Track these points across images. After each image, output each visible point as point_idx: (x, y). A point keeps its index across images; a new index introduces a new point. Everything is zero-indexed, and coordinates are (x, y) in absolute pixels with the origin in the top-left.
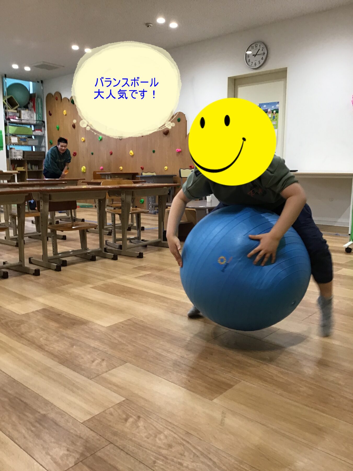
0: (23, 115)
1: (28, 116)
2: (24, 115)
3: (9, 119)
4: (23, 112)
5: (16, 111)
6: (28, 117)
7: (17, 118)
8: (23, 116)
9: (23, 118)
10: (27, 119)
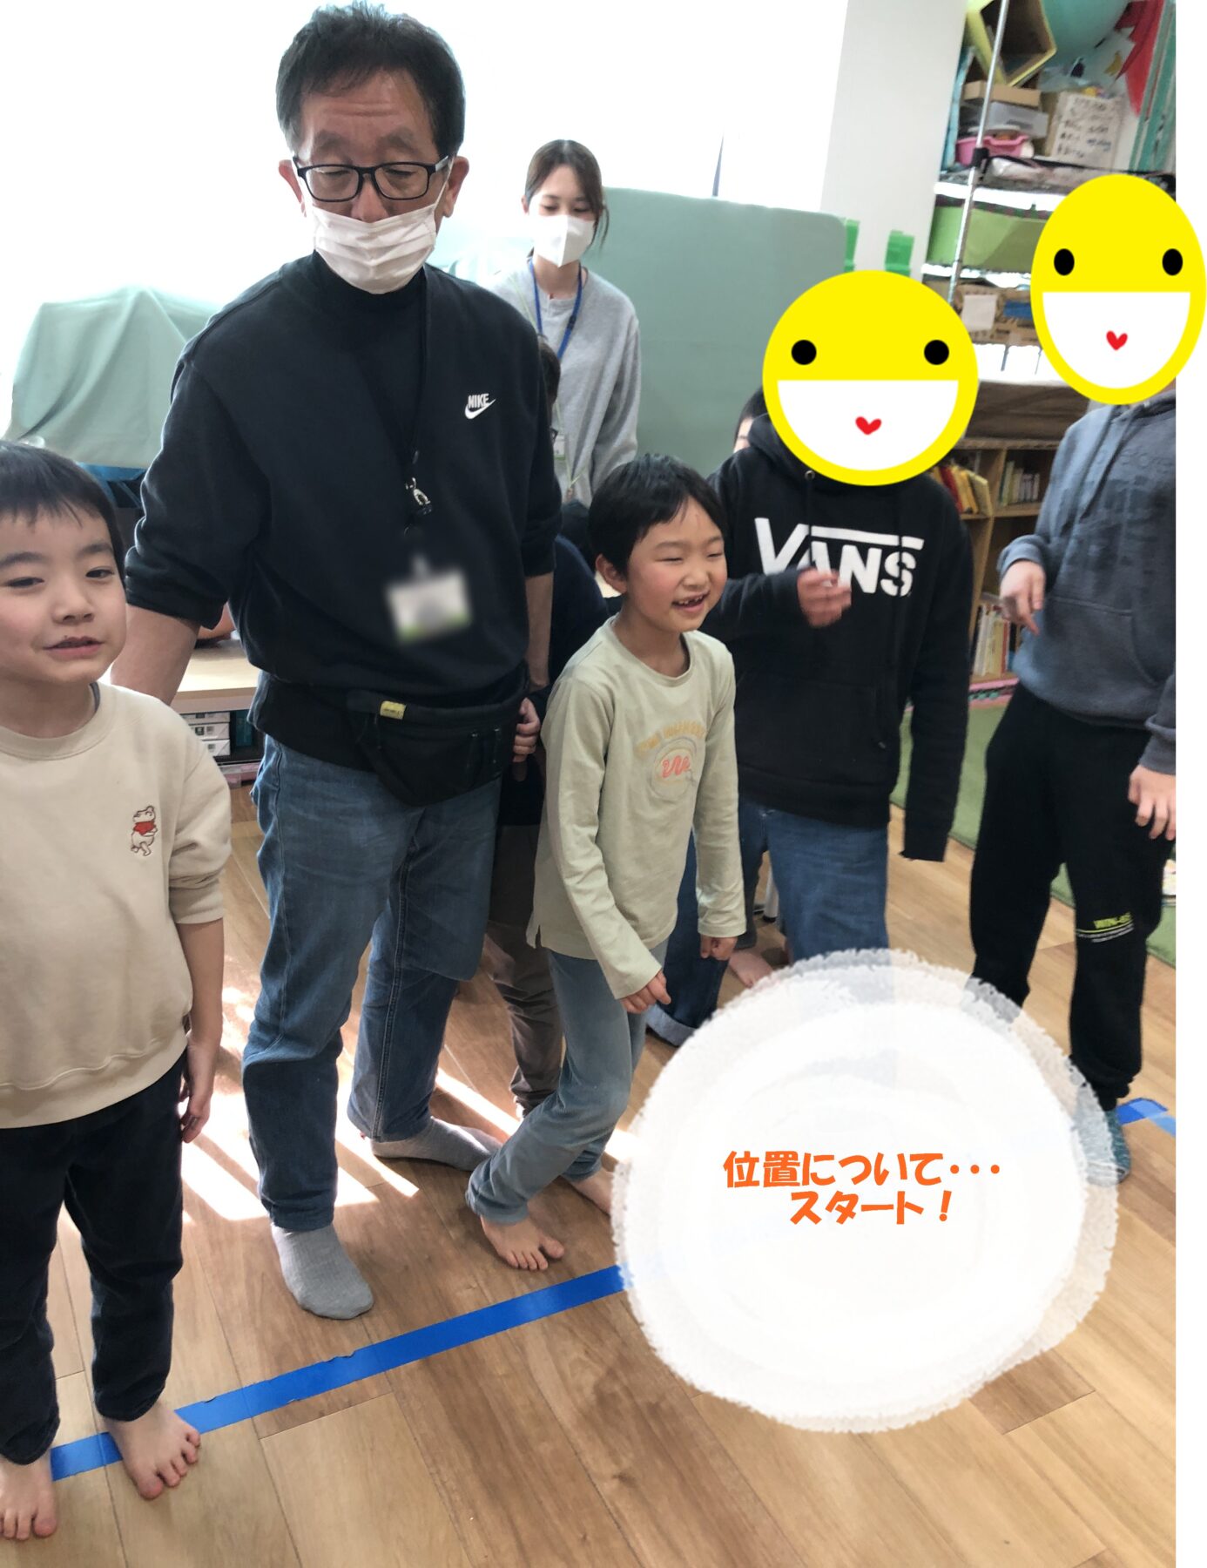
0: (1061, 128)
1: (1093, 136)
2: (1069, 131)
3: (983, 157)
4: (1069, 103)
5: (1032, 97)
6: (1091, 141)
7: (1027, 152)
8: (1058, 141)
9: (1060, 149)
10: (1082, 156)
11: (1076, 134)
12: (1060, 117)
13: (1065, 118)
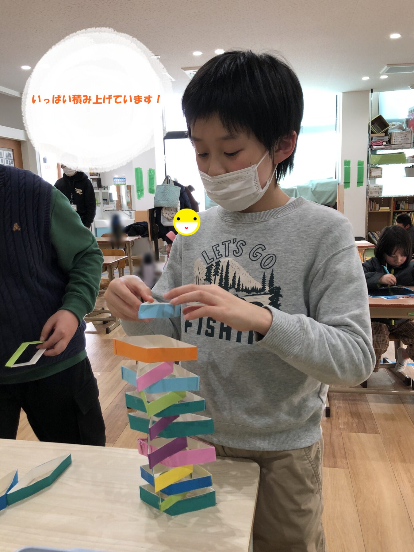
0: (394, 138)
2: (396, 138)
3: (372, 146)
4: (394, 134)
5: (383, 135)
7: (385, 143)
8: (393, 140)
9: (394, 142)
10: (400, 142)
11: (397, 139)
12: (393, 136)
13: (394, 136)
